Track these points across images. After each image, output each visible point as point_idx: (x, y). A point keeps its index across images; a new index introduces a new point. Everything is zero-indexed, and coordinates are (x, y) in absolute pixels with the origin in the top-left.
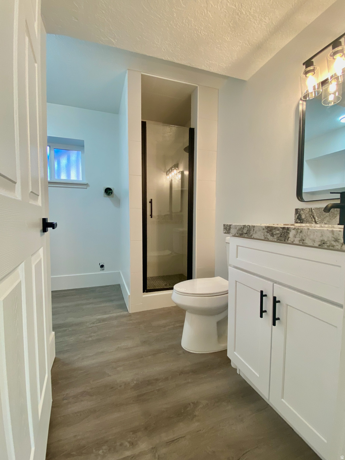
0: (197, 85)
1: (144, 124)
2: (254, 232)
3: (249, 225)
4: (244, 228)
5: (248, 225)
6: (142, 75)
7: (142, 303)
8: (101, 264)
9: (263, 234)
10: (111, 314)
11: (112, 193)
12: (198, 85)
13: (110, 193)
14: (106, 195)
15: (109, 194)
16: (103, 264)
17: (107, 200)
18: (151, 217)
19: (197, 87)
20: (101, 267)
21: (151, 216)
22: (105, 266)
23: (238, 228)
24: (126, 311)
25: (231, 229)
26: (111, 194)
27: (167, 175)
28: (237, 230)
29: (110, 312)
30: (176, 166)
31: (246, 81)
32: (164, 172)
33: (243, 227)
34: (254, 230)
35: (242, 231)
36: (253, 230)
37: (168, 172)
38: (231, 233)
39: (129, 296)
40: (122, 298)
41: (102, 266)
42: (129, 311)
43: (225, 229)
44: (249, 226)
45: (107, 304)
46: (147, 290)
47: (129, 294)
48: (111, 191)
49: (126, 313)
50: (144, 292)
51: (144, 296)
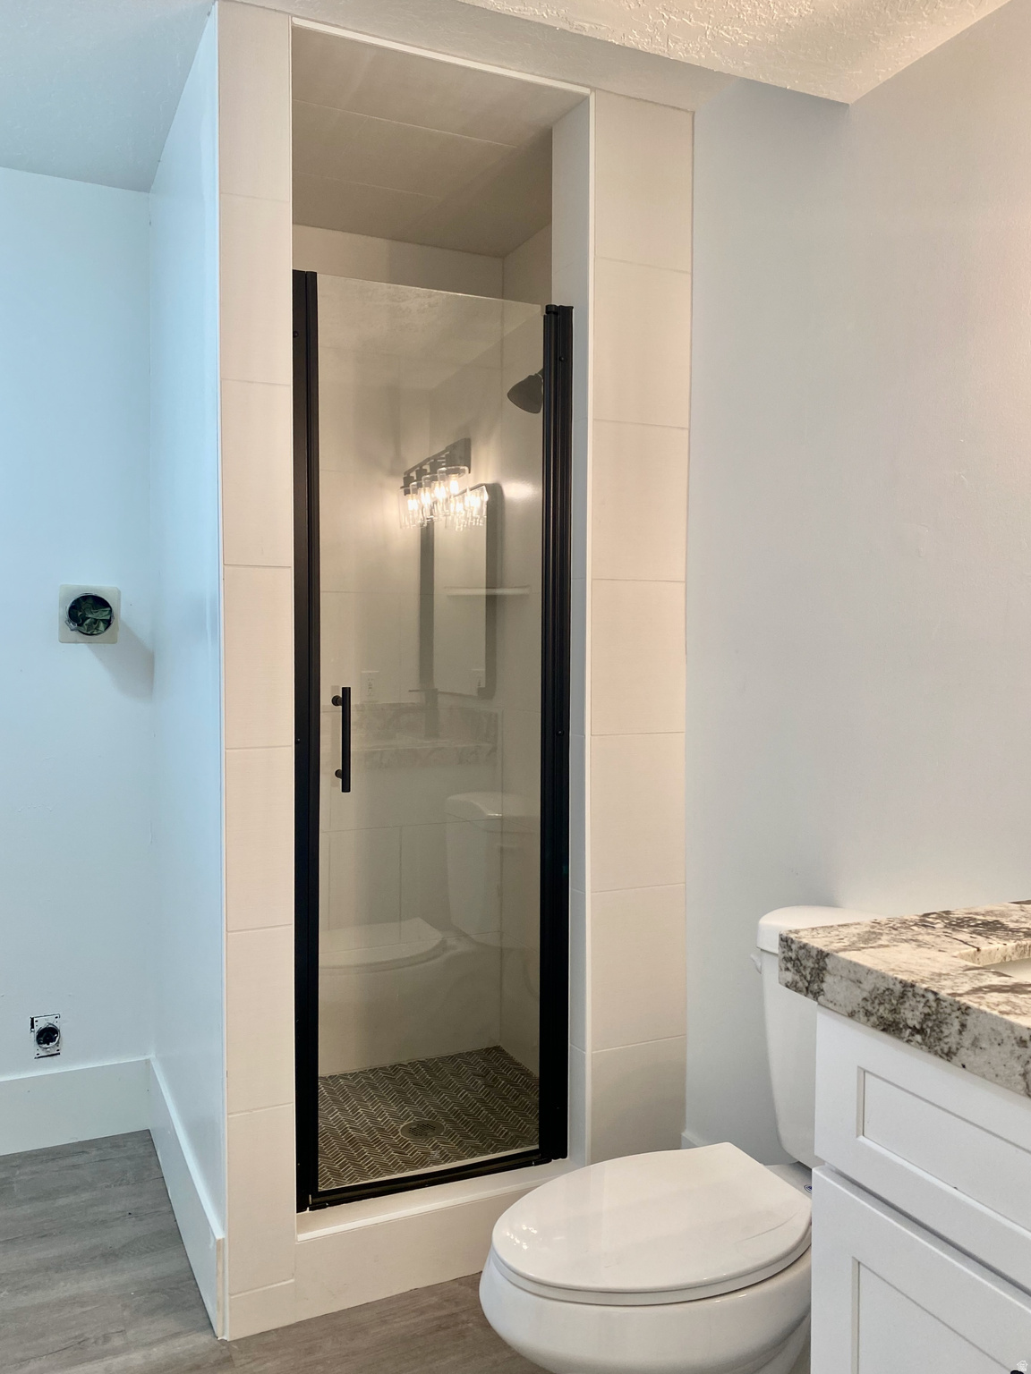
0: (586, 91)
1: (305, 286)
2: (967, 1041)
3: (935, 994)
4: (903, 995)
5: (926, 990)
6: (297, 31)
7: (292, 1281)
8: (41, 1025)
9: (1020, 1069)
10: (115, 1352)
11: (108, 623)
12: (593, 89)
13: (96, 621)
14: (75, 635)
15: (89, 626)
16: (52, 1020)
17: (83, 656)
18: (346, 788)
19: (585, 99)
20: (39, 1043)
21: (344, 775)
22: (62, 1032)
23: (867, 986)
24: (202, 1329)
25: (828, 979)
26: (102, 626)
27: (407, 492)
28: (865, 994)
29: (106, 1338)
30: (458, 457)
31: (843, 106)
32: (392, 473)
33: (898, 988)
34: (963, 1026)
35: (894, 1011)
36: (957, 1026)
37: (413, 480)
38: (829, 996)
39: (219, 1244)
40: (171, 1238)
41: (48, 1035)
42: (218, 1329)
43: (789, 965)
44: (938, 1000)
45: (88, 1284)
46: (317, 1194)
47: (219, 1234)
48: (103, 615)
49: (197, 1342)
50: (301, 1207)
51: (302, 1237)
